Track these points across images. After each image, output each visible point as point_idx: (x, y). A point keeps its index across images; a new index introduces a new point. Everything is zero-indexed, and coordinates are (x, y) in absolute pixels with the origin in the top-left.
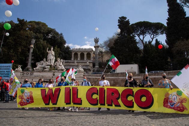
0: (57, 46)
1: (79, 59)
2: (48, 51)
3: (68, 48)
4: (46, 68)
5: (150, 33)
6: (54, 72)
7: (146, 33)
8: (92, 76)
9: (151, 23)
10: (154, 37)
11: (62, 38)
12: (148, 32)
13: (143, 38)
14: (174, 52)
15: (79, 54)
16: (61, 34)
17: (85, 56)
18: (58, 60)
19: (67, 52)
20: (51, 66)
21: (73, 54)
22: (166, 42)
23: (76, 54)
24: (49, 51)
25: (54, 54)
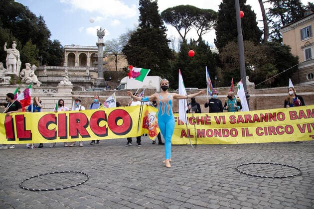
0: (30, 40)
1: (77, 64)
2: (7, 49)
3: (57, 44)
4: (3, 81)
5: (197, 26)
6: (19, 88)
7: (190, 25)
8: (87, 94)
9: (198, 8)
10: (203, 33)
11: (42, 25)
12: (194, 24)
13: (186, 33)
14: (223, 58)
15: (77, 55)
16: (41, 18)
17: (89, 60)
18: (27, 67)
19: (54, 51)
20: (13, 76)
21: (66, 55)
22: (215, 43)
23: (72, 56)
24: (9, 49)
25: (19, 56)
